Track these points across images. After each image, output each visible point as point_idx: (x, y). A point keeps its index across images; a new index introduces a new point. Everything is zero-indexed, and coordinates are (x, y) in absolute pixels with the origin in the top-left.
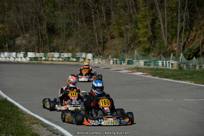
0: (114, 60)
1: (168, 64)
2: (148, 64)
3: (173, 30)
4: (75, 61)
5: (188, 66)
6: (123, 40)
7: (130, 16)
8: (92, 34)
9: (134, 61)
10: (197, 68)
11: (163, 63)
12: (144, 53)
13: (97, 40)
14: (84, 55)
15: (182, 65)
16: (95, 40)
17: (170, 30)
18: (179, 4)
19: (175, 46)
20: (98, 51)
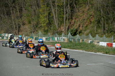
0: (26, 38)
1: (61, 39)
2: (48, 39)
3: (61, 19)
4: (1, 39)
5: (74, 40)
6: (30, 26)
7: (35, 11)
8: (11, 22)
9: (39, 38)
10: (81, 41)
11: (58, 38)
12: (44, 33)
13: (14, 26)
14: (7, 35)
15: (70, 40)
16: (13, 26)
17: (59, 19)
18: (65, 3)
19: (63, 28)
20: (15, 32)
